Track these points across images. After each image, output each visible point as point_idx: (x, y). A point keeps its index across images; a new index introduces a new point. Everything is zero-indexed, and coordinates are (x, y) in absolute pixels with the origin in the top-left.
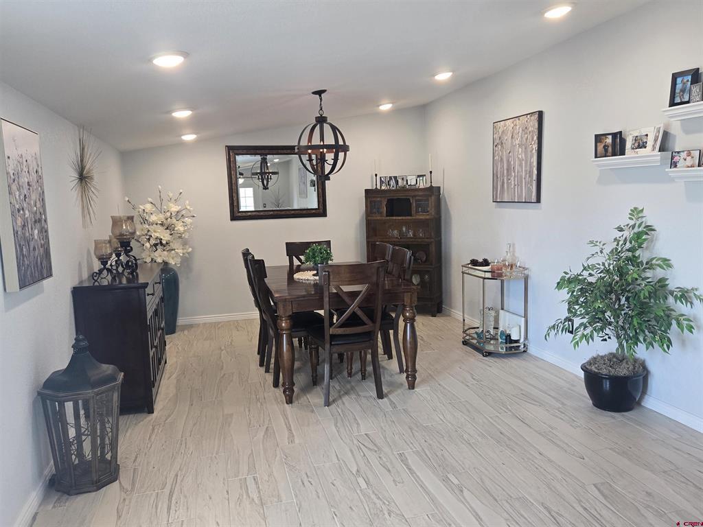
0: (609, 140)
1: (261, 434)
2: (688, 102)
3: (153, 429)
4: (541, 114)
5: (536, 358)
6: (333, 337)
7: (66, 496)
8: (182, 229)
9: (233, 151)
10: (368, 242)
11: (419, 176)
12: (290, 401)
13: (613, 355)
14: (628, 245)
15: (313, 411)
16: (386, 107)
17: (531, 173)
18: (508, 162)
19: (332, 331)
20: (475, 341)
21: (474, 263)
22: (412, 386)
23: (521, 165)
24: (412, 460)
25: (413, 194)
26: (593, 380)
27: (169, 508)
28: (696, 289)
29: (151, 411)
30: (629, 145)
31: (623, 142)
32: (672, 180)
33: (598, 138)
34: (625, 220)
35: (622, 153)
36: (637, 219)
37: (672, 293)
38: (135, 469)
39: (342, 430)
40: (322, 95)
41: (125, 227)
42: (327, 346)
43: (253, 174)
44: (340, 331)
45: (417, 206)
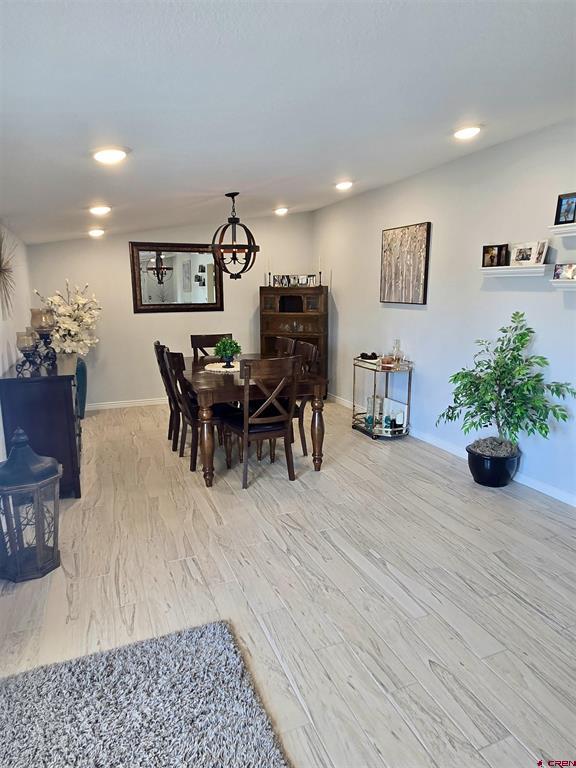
0: (495, 251)
1: (189, 516)
2: (572, 221)
3: (84, 514)
4: (429, 225)
5: (416, 440)
6: (251, 426)
7: (12, 584)
8: (90, 321)
9: (136, 247)
10: (262, 336)
11: (309, 276)
12: (209, 484)
13: (494, 439)
14: (512, 345)
15: (233, 493)
16: (281, 211)
17: (418, 277)
18: (396, 266)
19: (251, 420)
20: (363, 425)
21: (364, 356)
22: (318, 468)
23: (409, 270)
24: (335, 537)
25: (305, 292)
26: (476, 461)
27: (118, 593)
28: (569, 384)
29: (78, 496)
30: (513, 256)
31: (508, 254)
32: (553, 289)
33: (486, 250)
34: (508, 323)
35: (507, 263)
36: (519, 322)
37: (549, 387)
38: (75, 555)
39: (264, 511)
40: (235, 198)
41: (45, 320)
42: (246, 434)
43: (149, 269)
44: (258, 421)
45: (308, 303)
